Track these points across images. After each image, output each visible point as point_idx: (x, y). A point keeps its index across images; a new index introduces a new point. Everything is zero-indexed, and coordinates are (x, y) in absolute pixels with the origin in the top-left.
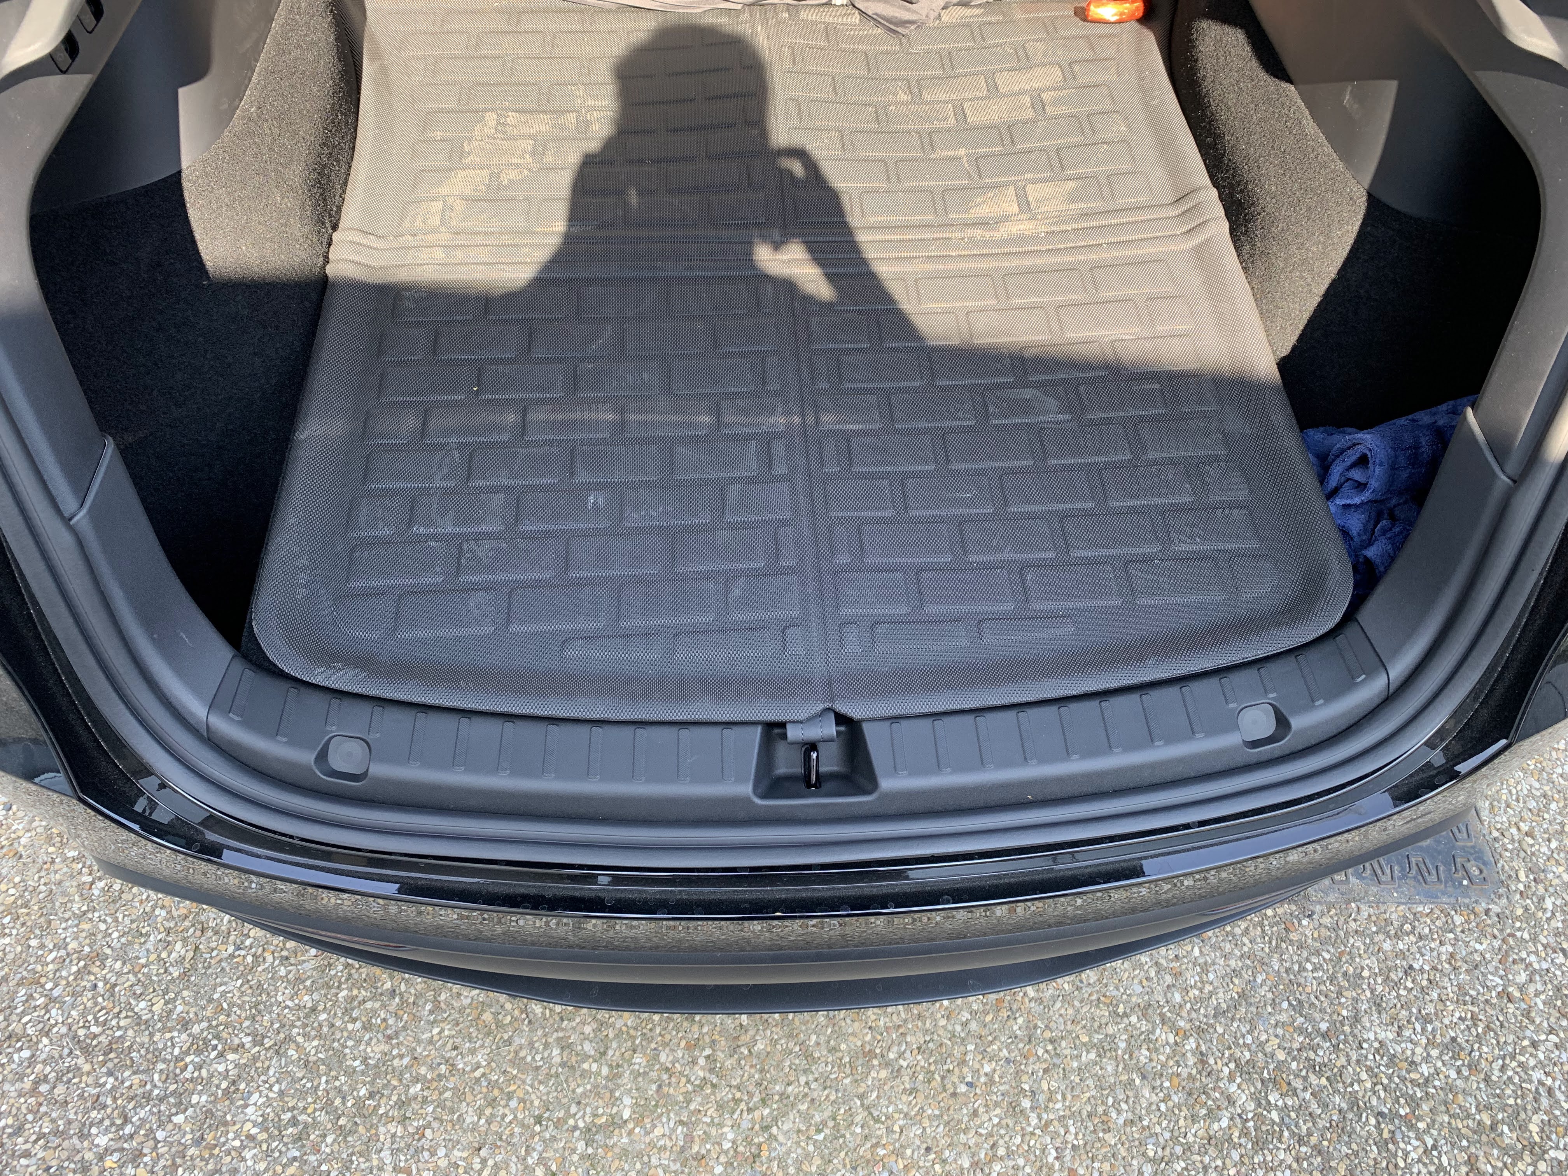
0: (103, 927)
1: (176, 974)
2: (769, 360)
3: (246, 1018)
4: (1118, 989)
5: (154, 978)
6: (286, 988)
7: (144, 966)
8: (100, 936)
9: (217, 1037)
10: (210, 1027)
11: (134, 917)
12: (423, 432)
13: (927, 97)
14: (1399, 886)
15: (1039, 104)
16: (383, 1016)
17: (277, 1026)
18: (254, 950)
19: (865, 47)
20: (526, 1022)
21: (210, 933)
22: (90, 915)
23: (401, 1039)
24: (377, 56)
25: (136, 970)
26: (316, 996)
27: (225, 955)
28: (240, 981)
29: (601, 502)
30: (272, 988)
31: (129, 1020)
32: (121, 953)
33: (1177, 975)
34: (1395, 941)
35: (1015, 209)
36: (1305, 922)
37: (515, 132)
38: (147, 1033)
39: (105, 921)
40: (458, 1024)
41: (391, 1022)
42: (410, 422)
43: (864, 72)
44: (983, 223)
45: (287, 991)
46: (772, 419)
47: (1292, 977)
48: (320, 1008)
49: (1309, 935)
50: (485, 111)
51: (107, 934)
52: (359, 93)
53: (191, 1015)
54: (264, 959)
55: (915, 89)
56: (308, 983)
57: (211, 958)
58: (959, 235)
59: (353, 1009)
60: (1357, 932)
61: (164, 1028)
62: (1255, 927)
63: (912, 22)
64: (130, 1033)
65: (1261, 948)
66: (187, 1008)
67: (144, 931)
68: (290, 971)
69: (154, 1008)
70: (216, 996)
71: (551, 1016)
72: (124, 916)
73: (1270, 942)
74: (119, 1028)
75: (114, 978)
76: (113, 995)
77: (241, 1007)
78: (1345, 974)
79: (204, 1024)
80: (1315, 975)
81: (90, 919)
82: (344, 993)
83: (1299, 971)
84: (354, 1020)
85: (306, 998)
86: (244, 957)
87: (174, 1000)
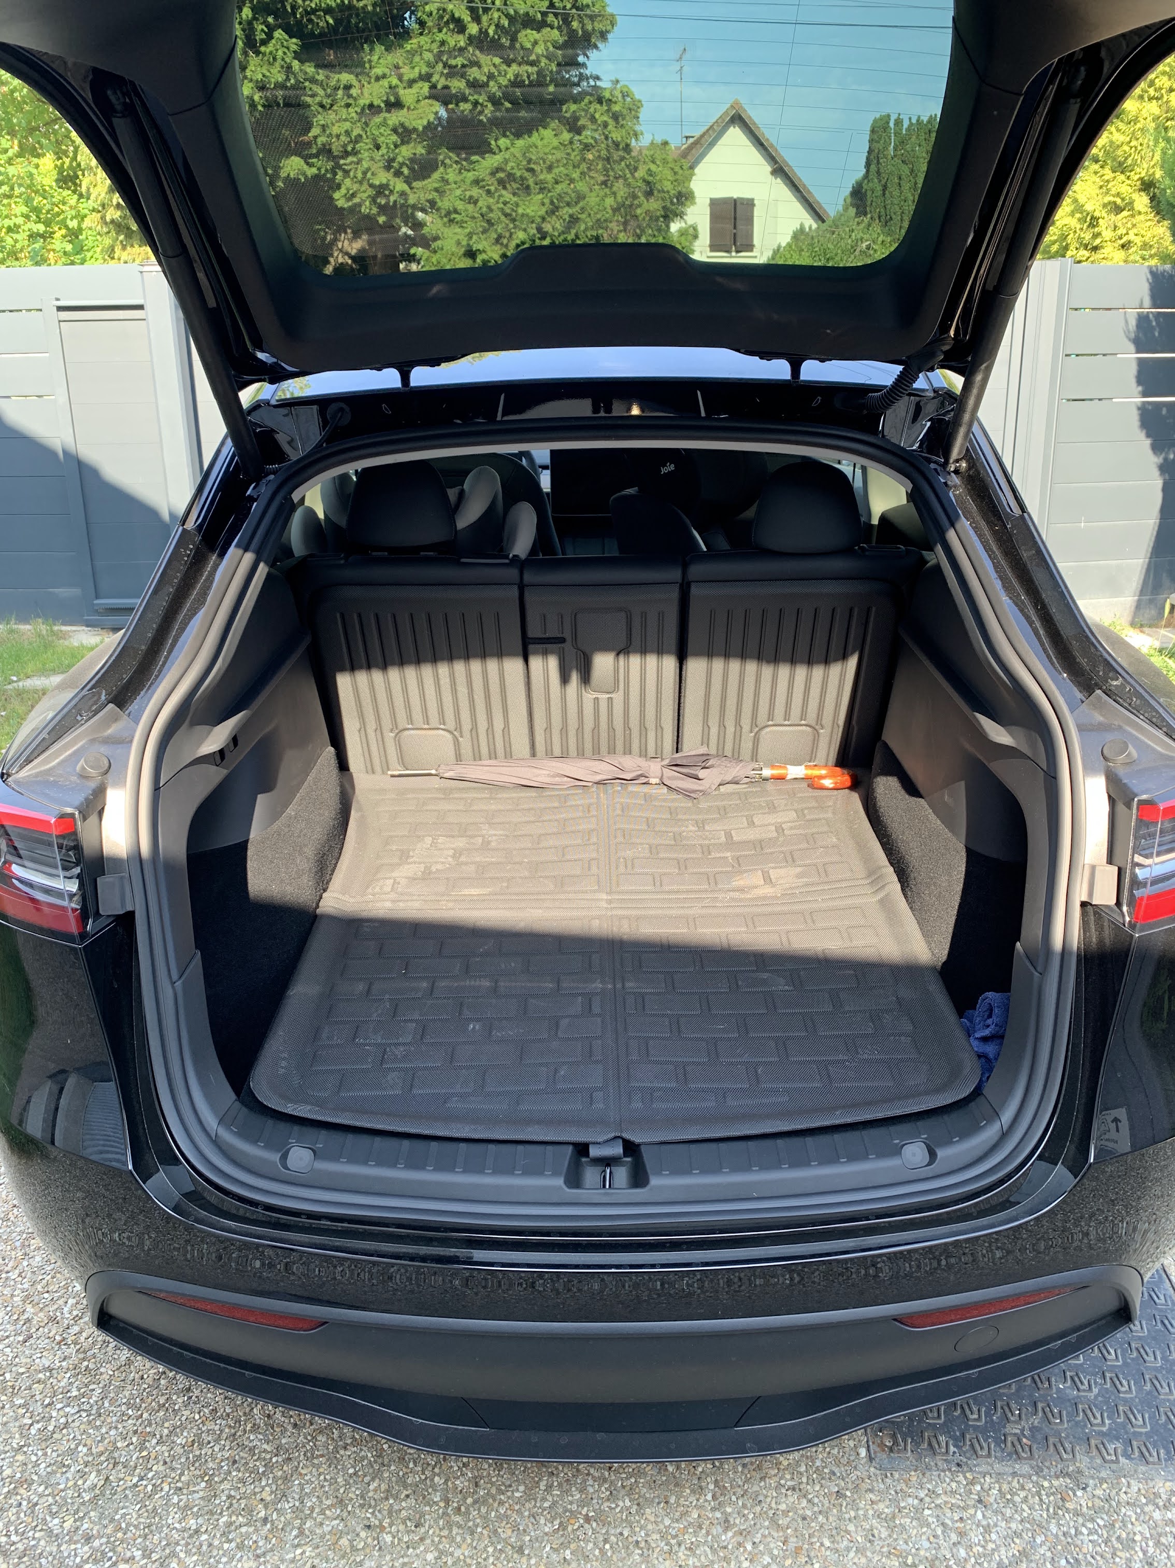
0: (34, 1458)
1: (87, 1499)
2: (594, 956)
3: (140, 1536)
4: (907, 1544)
5: (69, 1501)
6: (176, 1513)
7: (62, 1491)
8: (30, 1466)
9: (113, 1550)
10: (108, 1542)
11: (60, 1452)
12: (369, 992)
13: (707, 828)
14: (1166, 1466)
15: (779, 829)
16: (255, 1538)
17: (164, 1543)
18: (154, 1481)
19: (670, 805)
20: (377, 1548)
21: (120, 1467)
22: (25, 1449)
23: (268, 1558)
24: (360, 809)
25: (56, 1493)
26: (200, 1521)
27: (129, 1484)
28: (139, 1506)
29: (477, 1027)
30: (165, 1512)
31: (42, 1533)
32: (46, 1479)
33: (962, 1534)
34: (1164, 1512)
35: (762, 882)
36: (1079, 1493)
37: (443, 846)
38: (56, 1543)
39: (36, 1455)
40: (318, 1547)
41: (260, 1544)
42: (361, 987)
43: (669, 817)
44: (741, 890)
45: (177, 1516)
46: (594, 985)
47: (1069, 1540)
48: (203, 1530)
49: (1084, 1504)
50: (424, 836)
51: (36, 1464)
52: (347, 825)
53: (95, 1532)
54: (162, 1489)
55: (700, 825)
56: (195, 1509)
57: (118, 1486)
58: (723, 895)
59: (230, 1532)
60: (1128, 1503)
61: (70, 1540)
62: (1033, 1497)
63: (701, 791)
64: (42, 1543)
65: (1040, 1515)
66: (92, 1526)
67: (66, 1463)
68: (181, 1500)
69: (65, 1525)
70: (117, 1517)
71: (399, 1544)
72: (53, 1451)
73: (1048, 1510)
74: (34, 1538)
75: (36, 1499)
76: (33, 1512)
77: (136, 1527)
78: (1118, 1538)
79: (104, 1540)
80: (1091, 1538)
81: (25, 1453)
82: (224, 1519)
83: (1076, 1535)
84: (230, 1541)
85: (192, 1521)
86: (146, 1486)
87: (83, 1518)
